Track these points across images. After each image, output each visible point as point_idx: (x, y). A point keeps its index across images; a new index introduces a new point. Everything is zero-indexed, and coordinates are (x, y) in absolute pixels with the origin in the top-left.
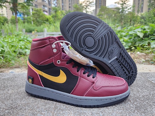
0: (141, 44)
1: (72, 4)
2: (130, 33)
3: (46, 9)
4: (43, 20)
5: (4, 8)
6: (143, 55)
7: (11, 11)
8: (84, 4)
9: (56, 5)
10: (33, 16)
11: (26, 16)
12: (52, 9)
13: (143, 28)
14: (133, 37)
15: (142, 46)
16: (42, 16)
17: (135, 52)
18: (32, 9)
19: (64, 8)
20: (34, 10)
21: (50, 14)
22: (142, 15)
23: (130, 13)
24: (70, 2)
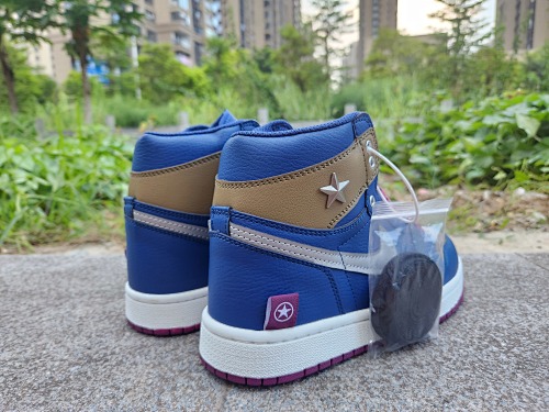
0: (528, 158)
1: (275, 25)
2: (489, 121)
3: (187, 44)
4: (176, 85)
5: (45, 46)
6: (540, 199)
7: (69, 54)
8: (317, 25)
9: (220, 29)
10: (140, 70)
11: (117, 72)
12: (207, 47)
13: (535, 103)
14: (499, 137)
15: (531, 167)
16: (171, 70)
17: (507, 191)
18: (139, 47)
19: (247, 39)
20: (143, 50)
21: (198, 62)
22: (529, 58)
23: (485, 51)
24: (270, 20)
